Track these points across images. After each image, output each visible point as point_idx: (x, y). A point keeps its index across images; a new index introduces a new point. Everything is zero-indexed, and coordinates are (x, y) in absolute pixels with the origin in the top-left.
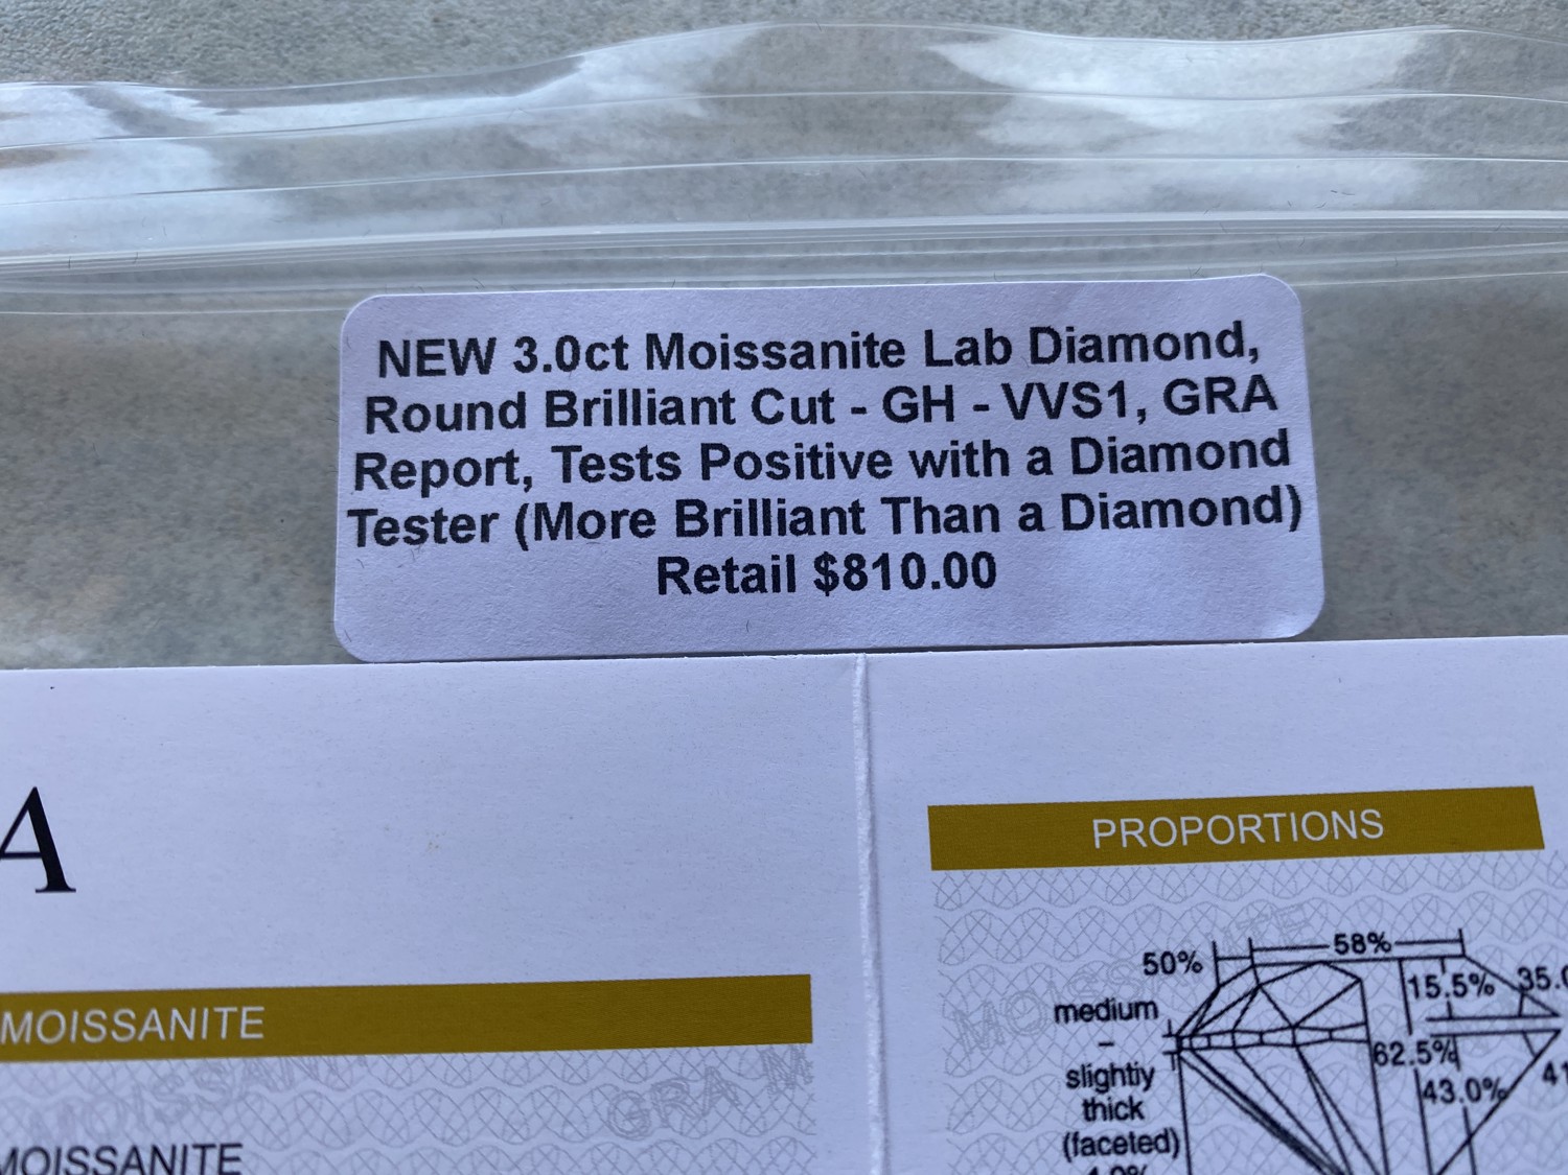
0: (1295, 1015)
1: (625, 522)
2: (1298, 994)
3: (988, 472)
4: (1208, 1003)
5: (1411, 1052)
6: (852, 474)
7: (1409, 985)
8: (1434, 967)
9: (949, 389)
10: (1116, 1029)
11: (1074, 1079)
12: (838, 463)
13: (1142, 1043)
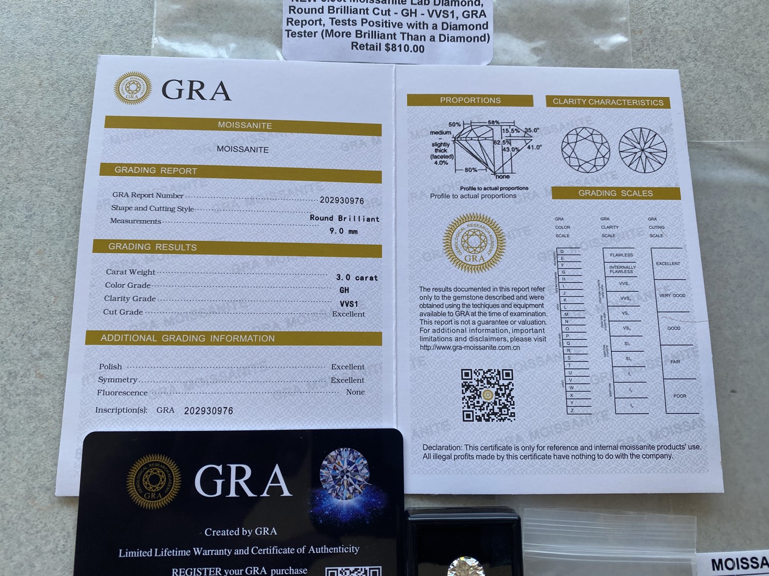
0: (479, 135)
1: (345, 34)
2: (479, 131)
3: (424, 28)
4: (461, 132)
5: (501, 142)
6: (394, 27)
7: (502, 131)
8: (508, 127)
9: (416, 10)
10: (442, 136)
11: (433, 145)
12: (391, 24)
13: (448, 139)
